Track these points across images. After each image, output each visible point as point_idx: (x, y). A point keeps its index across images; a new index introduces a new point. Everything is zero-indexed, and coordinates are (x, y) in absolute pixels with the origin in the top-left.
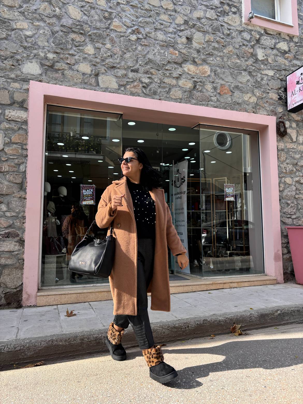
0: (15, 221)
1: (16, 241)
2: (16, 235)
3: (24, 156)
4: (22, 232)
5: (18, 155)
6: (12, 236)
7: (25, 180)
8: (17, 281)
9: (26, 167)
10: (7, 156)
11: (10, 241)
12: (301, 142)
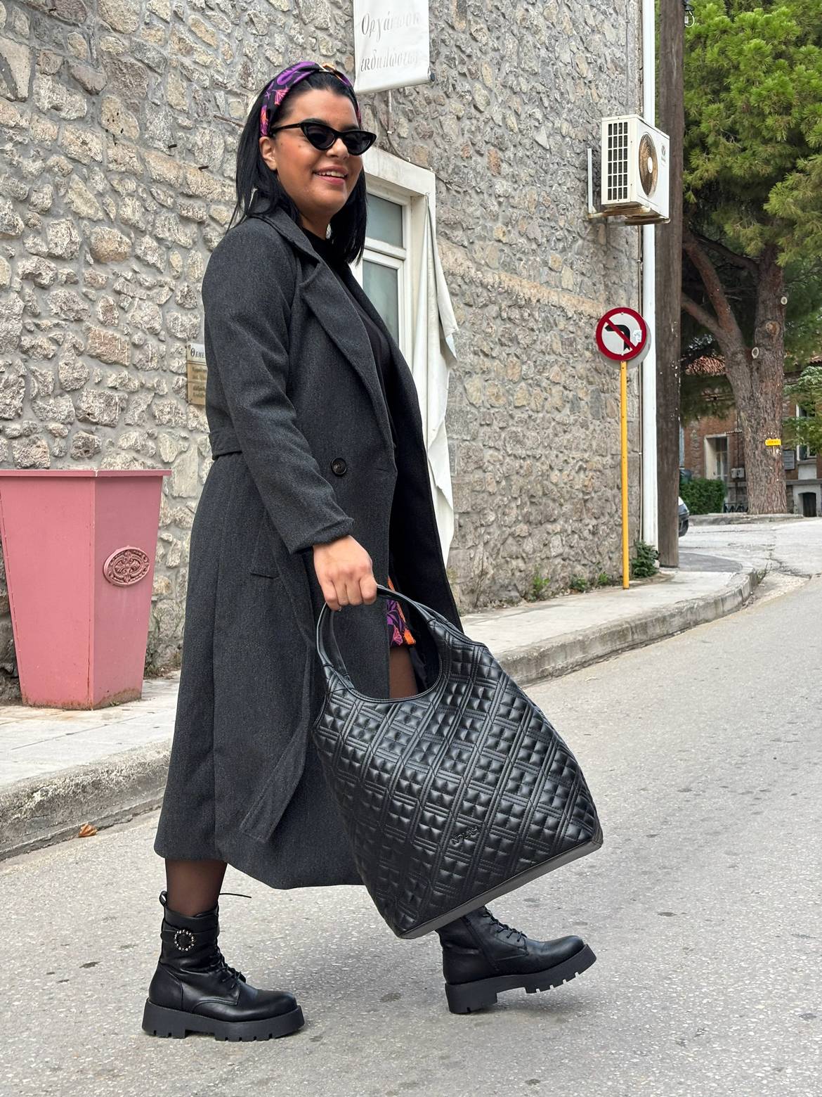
12: (47, 105)
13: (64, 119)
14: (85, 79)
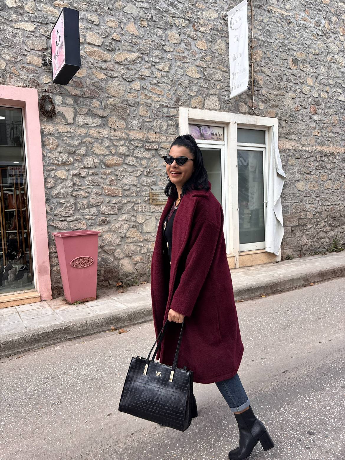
12: (81, 124)
13: (90, 127)
14: (99, 114)
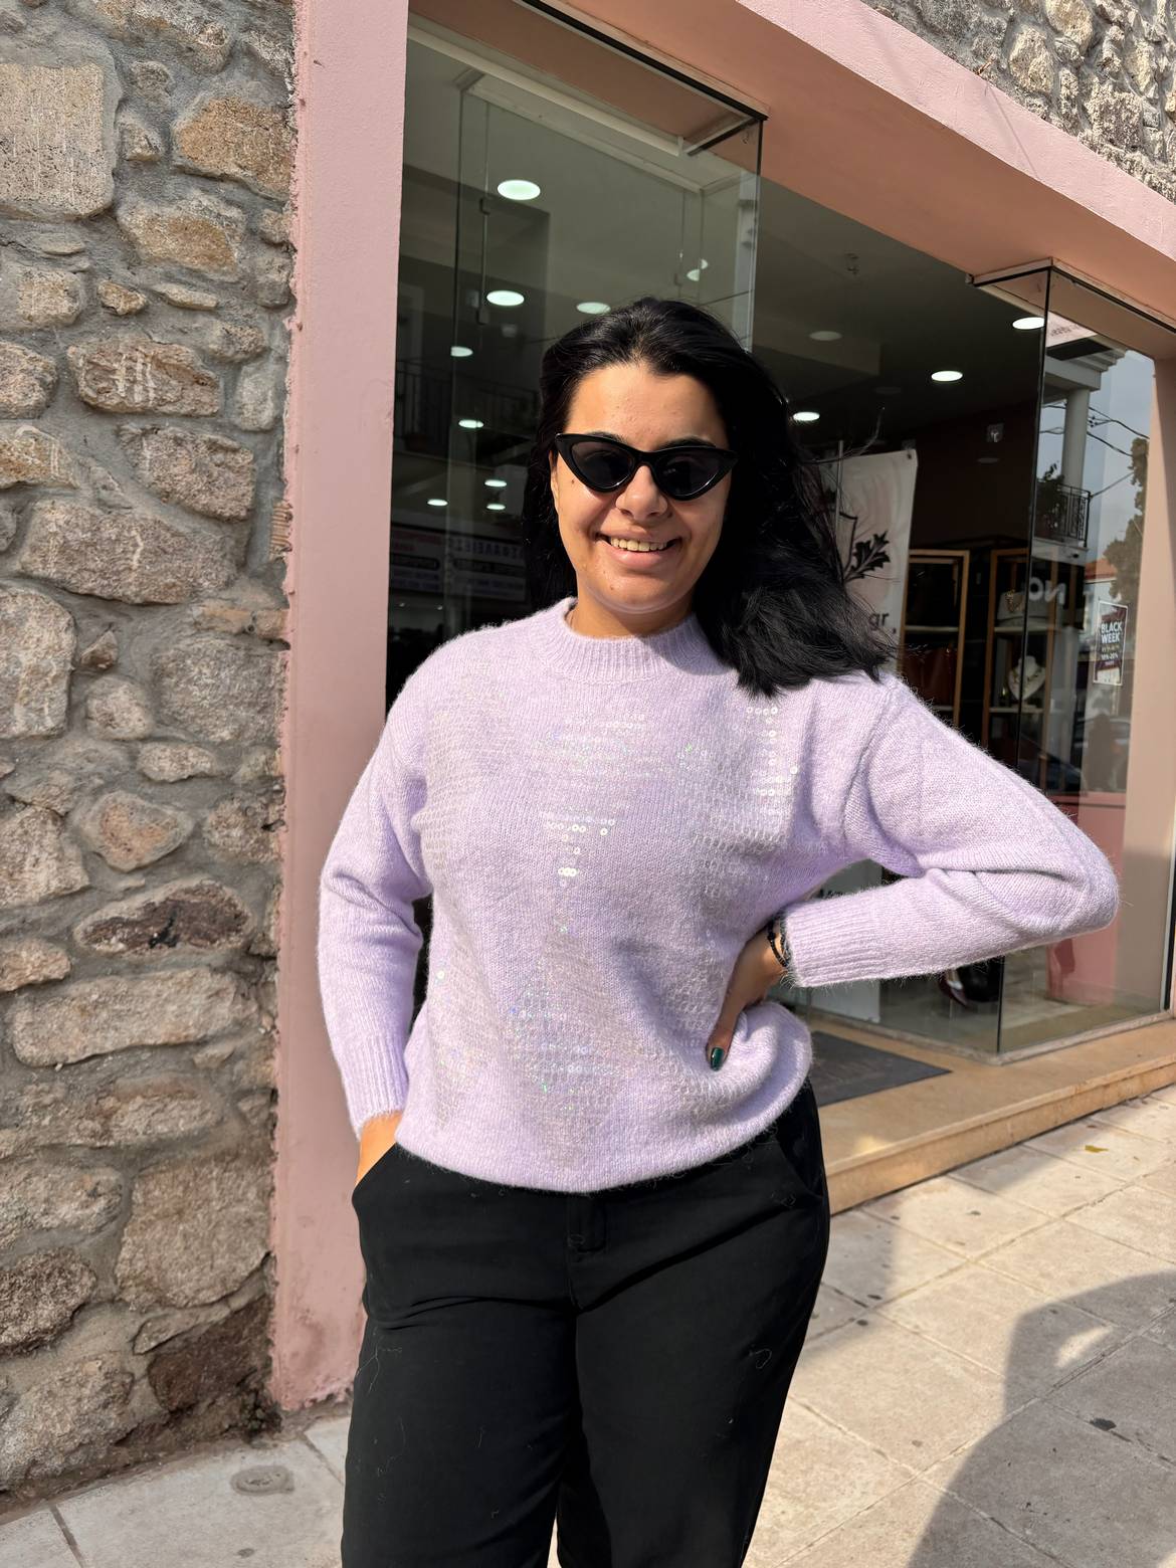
0: (211, 818)
1: (218, 962)
2: (220, 918)
3: (264, 297)
4: (259, 897)
5: (222, 286)
6: (197, 932)
7: (272, 493)
8: (233, 1249)
9: (281, 393)
10: (141, 278)
11: (180, 966)
